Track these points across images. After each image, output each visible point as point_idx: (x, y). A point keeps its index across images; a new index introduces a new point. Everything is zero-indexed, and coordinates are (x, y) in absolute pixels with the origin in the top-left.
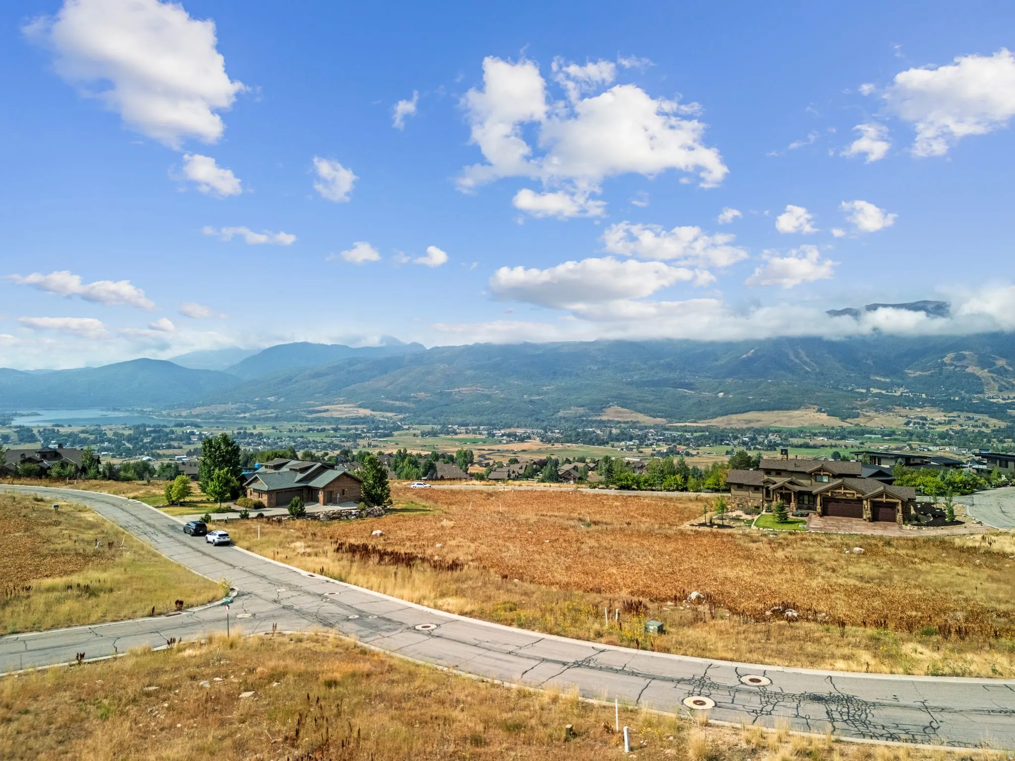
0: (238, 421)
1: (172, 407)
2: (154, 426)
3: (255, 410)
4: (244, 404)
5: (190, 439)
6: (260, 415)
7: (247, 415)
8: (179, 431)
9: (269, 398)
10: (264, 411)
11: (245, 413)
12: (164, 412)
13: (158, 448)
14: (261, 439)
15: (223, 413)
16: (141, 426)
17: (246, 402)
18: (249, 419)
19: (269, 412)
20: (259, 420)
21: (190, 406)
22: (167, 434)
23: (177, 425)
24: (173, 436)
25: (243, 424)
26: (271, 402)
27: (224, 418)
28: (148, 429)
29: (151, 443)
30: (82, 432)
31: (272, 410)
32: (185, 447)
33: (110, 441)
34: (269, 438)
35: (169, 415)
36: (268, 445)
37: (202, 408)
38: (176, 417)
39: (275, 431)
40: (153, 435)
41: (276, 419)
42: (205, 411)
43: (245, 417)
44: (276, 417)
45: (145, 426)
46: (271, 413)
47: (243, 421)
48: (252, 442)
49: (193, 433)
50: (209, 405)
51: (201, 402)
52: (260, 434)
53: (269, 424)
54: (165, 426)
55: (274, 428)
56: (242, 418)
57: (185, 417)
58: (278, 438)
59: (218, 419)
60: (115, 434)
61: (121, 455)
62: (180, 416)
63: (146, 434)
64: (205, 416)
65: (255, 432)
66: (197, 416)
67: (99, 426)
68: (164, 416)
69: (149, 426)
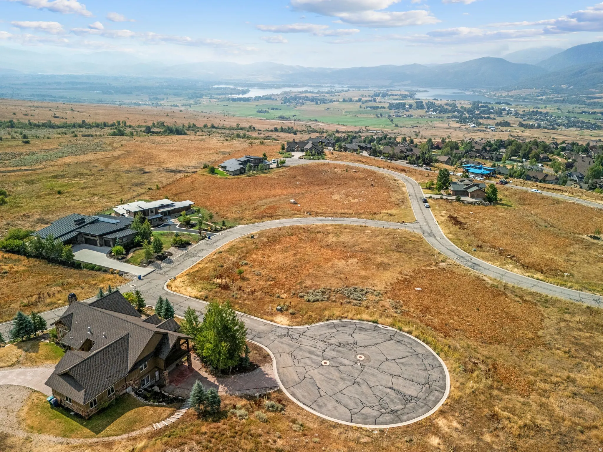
0: (536, 101)
1: (498, 90)
2: (484, 103)
3: (550, 94)
4: (544, 89)
5: (501, 113)
6: (553, 98)
7: (544, 97)
8: (497, 107)
9: (563, 86)
10: (556, 95)
11: (542, 96)
12: (492, 93)
13: (482, 118)
14: (546, 117)
15: (528, 95)
16: (476, 102)
17: (545, 88)
18: (545, 101)
19: (559, 96)
20: (551, 101)
21: (508, 89)
22: (490, 109)
23: (497, 103)
24: (492, 111)
25: (539, 103)
26: (563, 89)
27: (528, 98)
28: (480, 105)
29: (479, 114)
30: (446, 105)
31: (562, 95)
32: (497, 118)
33: (458, 111)
34: (551, 116)
35: (495, 95)
36: (549, 122)
37: (516, 91)
38: (499, 96)
39: (558, 111)
40: (481, 109)
41: (564, 101)
42: (517, 94)
43: (542, 99)
44: (564, 100)
45: (479, 102)
46: (560, 97)
47: (540, 102)
48: (540, 119)
49: (504, 109)
50: (520, 89)
51: (516, 87)
52: (547, 113)
53: (557, 105)
54: (490, 103)
55: (558, 109)
56: (539, 100)
57: (504, 97)
58: (558, 117)
59: (524, 99)
60: (462, 107)
61: (461, 121)
62: (501, 96)
63: (478, 108)
64: (515, 97)
65: (544, 111)
66: (511, 97)
67: (455, 100)
68: (492, 96)
69: (481, 103)
